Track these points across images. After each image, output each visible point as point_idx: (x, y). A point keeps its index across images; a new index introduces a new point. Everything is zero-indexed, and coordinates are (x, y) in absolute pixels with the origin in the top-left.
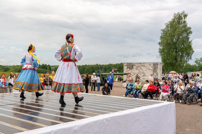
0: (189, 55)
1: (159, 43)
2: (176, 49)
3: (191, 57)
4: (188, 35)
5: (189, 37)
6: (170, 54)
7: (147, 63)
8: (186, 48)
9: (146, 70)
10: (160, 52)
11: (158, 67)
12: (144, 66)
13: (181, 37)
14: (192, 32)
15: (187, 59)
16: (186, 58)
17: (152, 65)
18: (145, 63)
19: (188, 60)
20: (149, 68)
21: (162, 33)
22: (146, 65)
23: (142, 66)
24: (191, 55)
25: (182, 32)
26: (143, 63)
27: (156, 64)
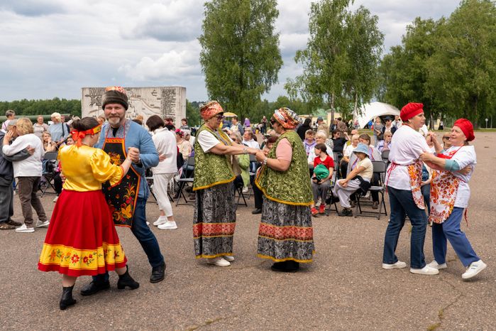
0: (271, 73)
1: (201, 40)
2: (242, 56)
3: (276, 76)
4: (268, 20)
5: (272, 24)
6: (226, 70)
7: (145, 88)
8: (264, 54)
9: (144, 109)
10: (203, 62)
11: (175, 99)
12: (139, 96)
13: (253, 24)
14: (278, 13)
15: (267, 82)
16: (264, 79)
17: (159, 94)
18: (140, 88)
19: (270, 85)
20: (151, 103)
21: (207, 12)
22: (142, 94)
23: (133, 98)
24: (277, 71)
25: (256, 12)
26: (136, 89)
27: (169, 91)
